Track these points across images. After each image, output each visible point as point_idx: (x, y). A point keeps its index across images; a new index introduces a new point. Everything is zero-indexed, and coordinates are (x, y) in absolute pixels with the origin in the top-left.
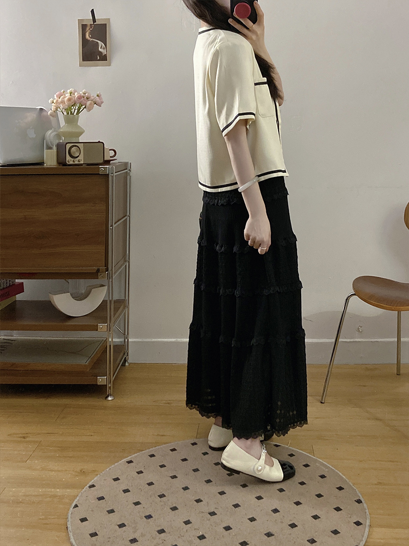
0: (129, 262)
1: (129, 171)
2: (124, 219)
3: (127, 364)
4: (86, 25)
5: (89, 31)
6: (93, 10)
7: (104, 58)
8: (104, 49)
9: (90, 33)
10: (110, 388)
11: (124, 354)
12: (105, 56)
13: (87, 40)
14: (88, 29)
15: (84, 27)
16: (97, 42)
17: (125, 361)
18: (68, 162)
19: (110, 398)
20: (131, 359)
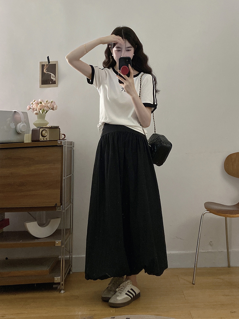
0: (73, 203)
1: (73, 147)
3: (71, 273)
4: (44, 65)
6: (48, 57)
9: (46, 69)
10: (62, 285)
11: (69, 266)
12: (55, 81)
13: (45, 73)
14: (45, 67)
15: (43, 66)
16: (50, 74)
17: (70, 270)
18: (41, 139)
19: (62, 292)
20: (74, 270)
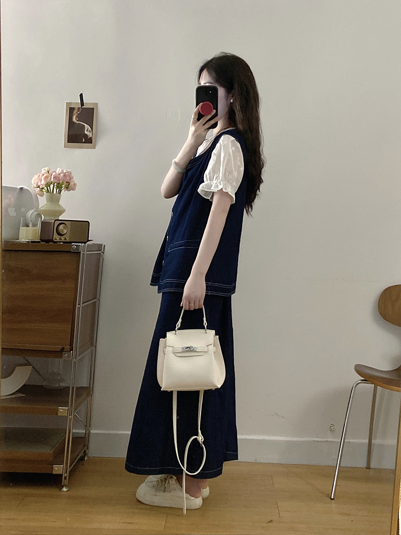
0: (96, 347)
1: (102, 253)
2: (95, 300)
3: (86, 458)
4: (74, 109)
5: (76, 114)
6: (82, 94)
7: (89, 141)
8: (90, 131)
9: (77, 116)
10: (65, 478)
11: (84, 446)
12: (91, 138)
13: (74, 122)
14: (75, 112)
15: (71, 111)
16: (84, 126)
17: (85, 454)
19: (65, 489)
20: (92, 453)
